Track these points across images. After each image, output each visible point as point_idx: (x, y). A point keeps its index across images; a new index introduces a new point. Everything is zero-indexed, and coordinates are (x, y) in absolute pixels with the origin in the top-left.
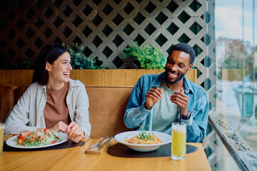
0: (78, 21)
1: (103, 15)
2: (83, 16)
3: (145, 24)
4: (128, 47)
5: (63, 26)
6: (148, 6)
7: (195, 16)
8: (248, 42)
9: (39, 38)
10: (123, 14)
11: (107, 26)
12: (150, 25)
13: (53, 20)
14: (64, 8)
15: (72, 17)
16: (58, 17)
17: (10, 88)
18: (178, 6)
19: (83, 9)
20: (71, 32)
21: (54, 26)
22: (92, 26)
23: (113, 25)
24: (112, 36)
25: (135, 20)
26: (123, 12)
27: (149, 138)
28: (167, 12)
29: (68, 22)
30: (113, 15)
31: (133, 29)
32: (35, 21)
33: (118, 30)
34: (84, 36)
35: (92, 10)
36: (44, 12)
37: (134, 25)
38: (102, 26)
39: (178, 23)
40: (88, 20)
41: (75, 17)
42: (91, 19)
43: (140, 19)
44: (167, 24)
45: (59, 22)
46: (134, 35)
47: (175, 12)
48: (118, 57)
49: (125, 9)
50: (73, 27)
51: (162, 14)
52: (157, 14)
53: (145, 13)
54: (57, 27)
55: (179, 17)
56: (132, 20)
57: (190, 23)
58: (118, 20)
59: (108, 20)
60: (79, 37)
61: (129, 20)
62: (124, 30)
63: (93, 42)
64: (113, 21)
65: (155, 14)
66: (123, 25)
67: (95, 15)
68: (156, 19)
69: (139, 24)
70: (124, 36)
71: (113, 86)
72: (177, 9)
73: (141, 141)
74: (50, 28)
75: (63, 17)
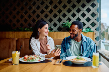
0: (42, 12)
1: (53, 9)
2: (45, 10)
3: (71, 13)
4: (64, 23)
5: (36, 14)
6: (72, 5)
7: (93, 10)
8: (106, 24)
9: (26, 19)
10: (62, 9)
11: (55, 14)
12: (74, 13)
13: (32, 11)
14: (37, 6)
15: (40, 10)
16: (34, 10)
17: (14, 39)
18: (86, 5)
19: (44, 7)
20: (40, 16)
21: (32, 14)
22: (48, 14)
23: (57, 13)
24: (57, 18)
25: (67, 11)
26: (62, 8)
27: (81, 59)
28: (81, 8)
29: (38, 12)
30: (57, 9)
31: (66, 15)
32: (24, 12)
33: (60, 16)
34: (45, 18)
35: (49, 7)
36: (28, 8)
37: (67, 13)
38: (53, 13)
39: (86, 13)
40: (47, 11)
41: (41, 10)
42: (48, 11)
43: (69, 11)
44: (81, 13)
45: (34, 12)
46: (67, 18)
47: (85, 8)
48: (59, 27)
49: (63, 7)
50: (40, 14)
51: (79, 9)
52: (77, 9)
53: (71, 8)
54: (34, 14)
55: (86, 10)
56: (66, 11)
57: (91, 12)
58: (60, 11)
59: (55, 11)
60: (43, 18)
61: (65, 11)
62: (62, 16)
63: (49, 21)
64: (58, 12)
65: (76, 9)
66: (62, 13)
67: (50, 9)
68: (76, 11)
69: (69, 13)
70: (62, 18)
71: (58, 39)
72: (86, 7)
73: (78, 60)
74: (30, 14)
75: (36, 10)
